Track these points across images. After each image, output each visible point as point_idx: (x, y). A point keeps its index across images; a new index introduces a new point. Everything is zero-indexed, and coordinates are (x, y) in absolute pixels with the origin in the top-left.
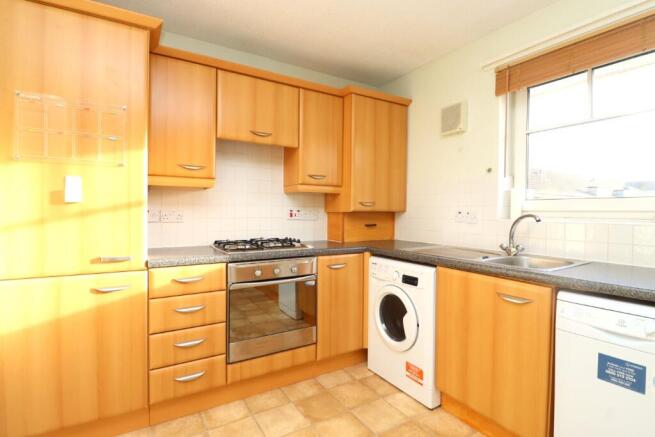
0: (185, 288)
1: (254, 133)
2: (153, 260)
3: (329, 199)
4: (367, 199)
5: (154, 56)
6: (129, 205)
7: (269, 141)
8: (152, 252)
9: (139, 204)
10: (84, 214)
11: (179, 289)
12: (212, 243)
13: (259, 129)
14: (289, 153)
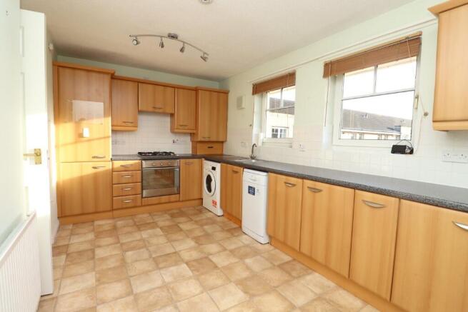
0: (125, 168)
1: (154, 108)
2: (114, 158)
3: (192, 135)
4: (206, 135)
5: (113, 80)
6: (105, 138)
7: (161, 111)
8: (113, 156)
9: (108, 137)
10: (89, 140)
11: (123, 169)
12: (136, 153)
13: (157, 106)
14: (172, 115)
